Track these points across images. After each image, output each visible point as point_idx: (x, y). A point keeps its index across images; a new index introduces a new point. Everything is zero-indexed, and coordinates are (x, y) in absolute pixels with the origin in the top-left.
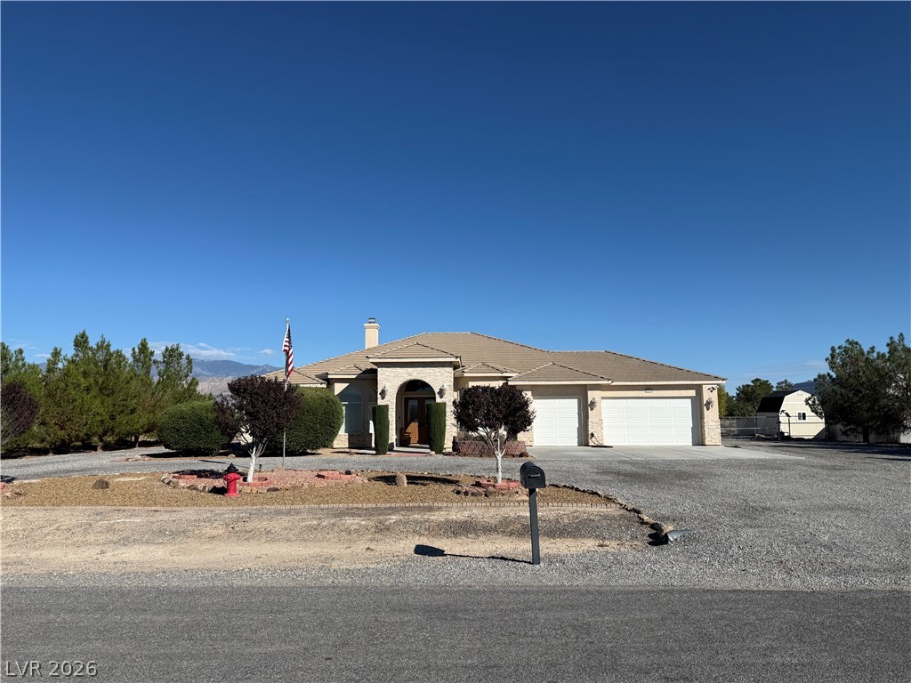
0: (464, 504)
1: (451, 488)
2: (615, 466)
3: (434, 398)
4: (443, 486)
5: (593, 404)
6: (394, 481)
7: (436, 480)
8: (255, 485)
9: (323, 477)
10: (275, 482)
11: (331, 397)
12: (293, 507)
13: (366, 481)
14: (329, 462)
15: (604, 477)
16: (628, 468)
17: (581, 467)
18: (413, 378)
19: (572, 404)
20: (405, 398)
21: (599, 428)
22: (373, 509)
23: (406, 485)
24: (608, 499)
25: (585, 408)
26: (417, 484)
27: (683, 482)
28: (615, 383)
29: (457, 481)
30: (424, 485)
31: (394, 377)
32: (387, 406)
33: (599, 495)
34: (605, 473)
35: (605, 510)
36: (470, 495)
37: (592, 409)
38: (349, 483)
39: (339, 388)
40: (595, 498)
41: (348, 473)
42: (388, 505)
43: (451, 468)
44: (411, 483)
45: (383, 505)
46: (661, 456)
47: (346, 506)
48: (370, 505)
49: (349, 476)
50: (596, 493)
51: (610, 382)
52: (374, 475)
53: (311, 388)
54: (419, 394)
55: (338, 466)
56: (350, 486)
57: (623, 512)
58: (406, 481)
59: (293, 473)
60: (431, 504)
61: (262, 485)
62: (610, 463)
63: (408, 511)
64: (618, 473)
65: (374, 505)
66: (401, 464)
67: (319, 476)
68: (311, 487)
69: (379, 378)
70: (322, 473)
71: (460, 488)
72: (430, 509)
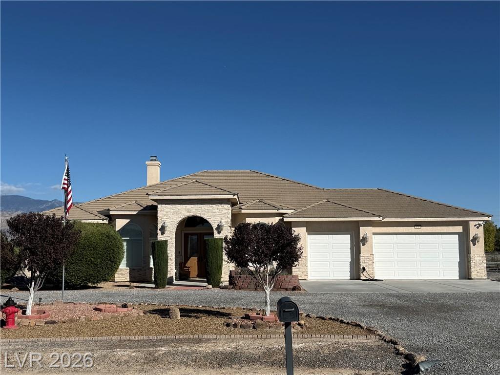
0: (232, 336)
1: (221, 321)
2: (382, 299)
3: (212, 234)
4: (215, 319)
5: (365, 240)
6: (168, 314)
7: (209, 313)
8: (33, 318)
9: (100, 310)
10: (53, 316)
11: (112, 233)
12: (68, 339)
13: (142, 314)
14: (108, 295)
15: (369, 310)
16: (394, 301)
17: (349, 300)
18: (191, 214)
19: (344, 241)
20: (185, 234)
21: (370, 263)
22: (145, 341)
23: (179, 318)
24: (370, 331)
25: (357, 243)
26: (190, 317)
27: (443, 315)
28: (386, 220)
29: (230, 314)
30: (197, 318)
31: (173, 213)
32: (166, 242)
33: (361, 327)
34: (370, 306)
35: (365, 341)
36: (239, 327)
37: (364, 245)
38: (125, 316)
39: (120, 224)
40: (358, 330)
41: (125, 306)
42: (160, 337)
43: (225, 301)
44: (184, 316)
45: (155, 338)
46: (426, 289)
47: (119, 338)
48: (142, 338)
49: (125, 309)
50: (359, 325)
51: (381, 219)
52: (150, 308)
53: (91, 224)
54: (198, 230)
55: (117, 299)
56: (126, 319)
57: (381, 343)
58: (179, 314)
59: (72, 306)
60: (201, 336)
61: (40, 317)
62: (378, 296)
63: (178, 343)
64: (383, 306)
65: (145, 338)
66: (178, 297)
67: (96, 309)
68: (88, 320)
69: (158, 215)
70: (99, 307)
71: (229, 321)
72: (200, 341)
